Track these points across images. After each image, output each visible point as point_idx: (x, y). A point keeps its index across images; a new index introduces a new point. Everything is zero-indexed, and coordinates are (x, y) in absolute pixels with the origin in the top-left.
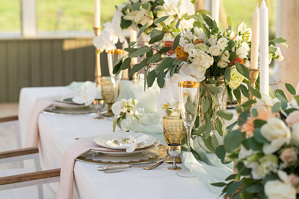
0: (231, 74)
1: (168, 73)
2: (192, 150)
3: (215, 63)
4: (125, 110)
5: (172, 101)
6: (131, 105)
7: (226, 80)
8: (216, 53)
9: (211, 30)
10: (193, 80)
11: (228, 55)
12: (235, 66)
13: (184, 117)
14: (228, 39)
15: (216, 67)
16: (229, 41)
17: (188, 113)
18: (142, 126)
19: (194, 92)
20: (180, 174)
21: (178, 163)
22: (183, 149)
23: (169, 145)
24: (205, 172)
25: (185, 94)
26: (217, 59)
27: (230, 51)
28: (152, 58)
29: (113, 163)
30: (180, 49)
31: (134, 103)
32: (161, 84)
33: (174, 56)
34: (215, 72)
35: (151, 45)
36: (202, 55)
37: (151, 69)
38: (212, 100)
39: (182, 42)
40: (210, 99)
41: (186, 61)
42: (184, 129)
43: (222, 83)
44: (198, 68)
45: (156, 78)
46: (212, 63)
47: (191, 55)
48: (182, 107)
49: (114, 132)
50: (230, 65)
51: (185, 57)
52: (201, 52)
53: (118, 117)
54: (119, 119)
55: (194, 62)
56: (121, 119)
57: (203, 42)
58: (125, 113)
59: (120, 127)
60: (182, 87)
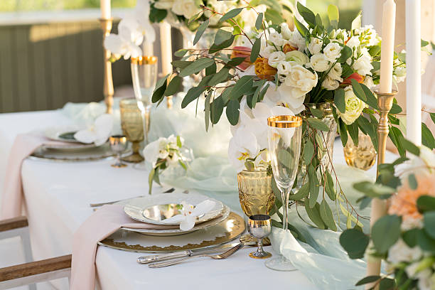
0: (346, 100)
1: (244, 102)
2: (291, 228)
3: (320, 83)
4: (165, 156)
6: (175, 146)
7: (337, 111)
8: (322, 67)
9: (311, 30)
10: (290, 114)
11: (341, 70)
12: (350, 87)
14: (341, 45)
15: (320, 88)
16: (342, 48)
17: (281, 166)
18: (194, 181)
19: (291, 135)
21: (264, 245)
22: (274, 224)
23: (252, 218)
24: (313, 263)
26: (322, 76)
27: (343, 64)
28: (215, 78)
30: (262, 61)
31: (179, 144)
32: (234, 119)
33: (251, 71)
34: (317, 97)
36: (300, 72)
38: (317, 144)
39: (264, 51)
40: (315, 143)
41: (273, 80)
43: (327, 113)
44: (293, 92)
45: (225, 109)
46: (315, 83)
47: (280, 71)
49: (150, 193)
50: (342, 86)
51: (272, 75)
52: (298, 66)
53: (154, 167)
54: (156, 169)
55: (288, 82)
56: (160, 170)
57: (297, 49)
58: (166, 160)
59: (158, 181)
60: (274, 127)
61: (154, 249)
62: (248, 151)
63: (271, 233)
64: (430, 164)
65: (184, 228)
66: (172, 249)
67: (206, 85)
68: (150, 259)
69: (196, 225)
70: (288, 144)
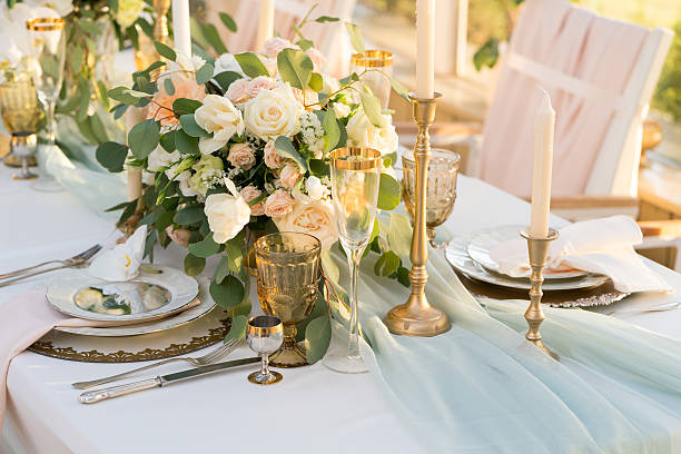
2: (56, 143)
10: (53, 15)
13: (39, 82)
17: (45, 75)
20: (38, 186)
21: (30, 165)
23: (14, 135)
24: (83, 182)
25: (38, 41)
40: (85, 48)
42: (40, 105)
48: (36, 68)
60: (32, 31)
62: (8, 60)
63: (37, 151)
64: (186, 69)
70: (54, 50)
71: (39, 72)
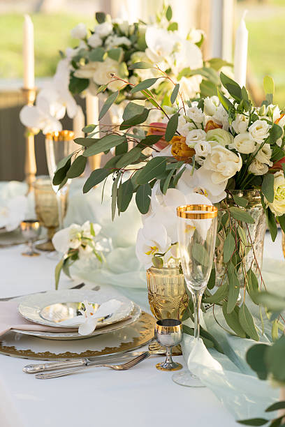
0: (276, 187)
1: (157, 186)
3: (245, 167)
4: (77, 245)
5: (165, 241)
6: (88, 235)
7: (265, 200)
8: (247, 148)
9: (236, 105)
10: (205, 201)
11: (270, 152)
12: (281, 172)
13: (187, 271)
14: (269, 123)
15: (247, 172)
16: (271, 127)
17: (195, 263)
18: (109, 274)
19: (207, 227)
21: (174, 354)
23: (159, 323)
25: (188, 227)
26: (248, 159)
27: (273, 145)
28: (126, 157)
29: (54, 357)
30: (179, 140)
31: (92, 232)
32: (144, 207)
33: (167, 152)
34: (244, 183)
35: (125, 131)
36: (222, 154)
37: (124, 179)
38: (239, 238)
39: (182, 127)
40: (237, 237)
41: (190, 162)
42: (187, 292)
43: (256, 202)
44: (213, 177)
45: (134, 194)
46: (239, 167)
47: (199, 152)
48: (184, 254)
49: (57, 289)
50: (272, 171)
51: (189, 156)
52: (219, 146)
53: (66, 257)
54: (66, 260)
55: (206, 166)
56: (70, 261)
57: (221, 127)
58: (77, 250)
59: (68, 273)
60: (184, 219)
61: (47, 356)
62: (158, 245)
63: (182, 340)
65: (83, 332)
66: (68, 356)
67: (113, 166)
68: (37, 368)
69: (97, 329)
70: (204, 236)
71: (188, 260)
